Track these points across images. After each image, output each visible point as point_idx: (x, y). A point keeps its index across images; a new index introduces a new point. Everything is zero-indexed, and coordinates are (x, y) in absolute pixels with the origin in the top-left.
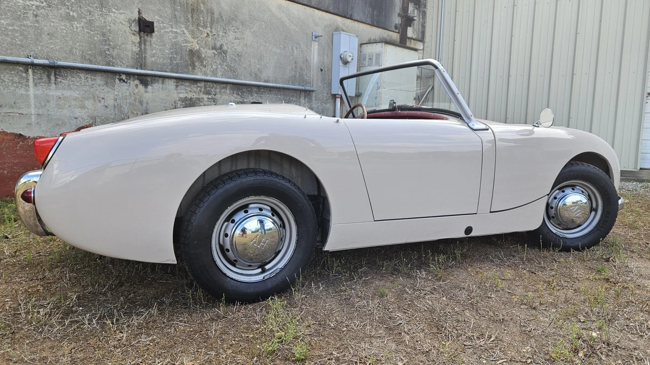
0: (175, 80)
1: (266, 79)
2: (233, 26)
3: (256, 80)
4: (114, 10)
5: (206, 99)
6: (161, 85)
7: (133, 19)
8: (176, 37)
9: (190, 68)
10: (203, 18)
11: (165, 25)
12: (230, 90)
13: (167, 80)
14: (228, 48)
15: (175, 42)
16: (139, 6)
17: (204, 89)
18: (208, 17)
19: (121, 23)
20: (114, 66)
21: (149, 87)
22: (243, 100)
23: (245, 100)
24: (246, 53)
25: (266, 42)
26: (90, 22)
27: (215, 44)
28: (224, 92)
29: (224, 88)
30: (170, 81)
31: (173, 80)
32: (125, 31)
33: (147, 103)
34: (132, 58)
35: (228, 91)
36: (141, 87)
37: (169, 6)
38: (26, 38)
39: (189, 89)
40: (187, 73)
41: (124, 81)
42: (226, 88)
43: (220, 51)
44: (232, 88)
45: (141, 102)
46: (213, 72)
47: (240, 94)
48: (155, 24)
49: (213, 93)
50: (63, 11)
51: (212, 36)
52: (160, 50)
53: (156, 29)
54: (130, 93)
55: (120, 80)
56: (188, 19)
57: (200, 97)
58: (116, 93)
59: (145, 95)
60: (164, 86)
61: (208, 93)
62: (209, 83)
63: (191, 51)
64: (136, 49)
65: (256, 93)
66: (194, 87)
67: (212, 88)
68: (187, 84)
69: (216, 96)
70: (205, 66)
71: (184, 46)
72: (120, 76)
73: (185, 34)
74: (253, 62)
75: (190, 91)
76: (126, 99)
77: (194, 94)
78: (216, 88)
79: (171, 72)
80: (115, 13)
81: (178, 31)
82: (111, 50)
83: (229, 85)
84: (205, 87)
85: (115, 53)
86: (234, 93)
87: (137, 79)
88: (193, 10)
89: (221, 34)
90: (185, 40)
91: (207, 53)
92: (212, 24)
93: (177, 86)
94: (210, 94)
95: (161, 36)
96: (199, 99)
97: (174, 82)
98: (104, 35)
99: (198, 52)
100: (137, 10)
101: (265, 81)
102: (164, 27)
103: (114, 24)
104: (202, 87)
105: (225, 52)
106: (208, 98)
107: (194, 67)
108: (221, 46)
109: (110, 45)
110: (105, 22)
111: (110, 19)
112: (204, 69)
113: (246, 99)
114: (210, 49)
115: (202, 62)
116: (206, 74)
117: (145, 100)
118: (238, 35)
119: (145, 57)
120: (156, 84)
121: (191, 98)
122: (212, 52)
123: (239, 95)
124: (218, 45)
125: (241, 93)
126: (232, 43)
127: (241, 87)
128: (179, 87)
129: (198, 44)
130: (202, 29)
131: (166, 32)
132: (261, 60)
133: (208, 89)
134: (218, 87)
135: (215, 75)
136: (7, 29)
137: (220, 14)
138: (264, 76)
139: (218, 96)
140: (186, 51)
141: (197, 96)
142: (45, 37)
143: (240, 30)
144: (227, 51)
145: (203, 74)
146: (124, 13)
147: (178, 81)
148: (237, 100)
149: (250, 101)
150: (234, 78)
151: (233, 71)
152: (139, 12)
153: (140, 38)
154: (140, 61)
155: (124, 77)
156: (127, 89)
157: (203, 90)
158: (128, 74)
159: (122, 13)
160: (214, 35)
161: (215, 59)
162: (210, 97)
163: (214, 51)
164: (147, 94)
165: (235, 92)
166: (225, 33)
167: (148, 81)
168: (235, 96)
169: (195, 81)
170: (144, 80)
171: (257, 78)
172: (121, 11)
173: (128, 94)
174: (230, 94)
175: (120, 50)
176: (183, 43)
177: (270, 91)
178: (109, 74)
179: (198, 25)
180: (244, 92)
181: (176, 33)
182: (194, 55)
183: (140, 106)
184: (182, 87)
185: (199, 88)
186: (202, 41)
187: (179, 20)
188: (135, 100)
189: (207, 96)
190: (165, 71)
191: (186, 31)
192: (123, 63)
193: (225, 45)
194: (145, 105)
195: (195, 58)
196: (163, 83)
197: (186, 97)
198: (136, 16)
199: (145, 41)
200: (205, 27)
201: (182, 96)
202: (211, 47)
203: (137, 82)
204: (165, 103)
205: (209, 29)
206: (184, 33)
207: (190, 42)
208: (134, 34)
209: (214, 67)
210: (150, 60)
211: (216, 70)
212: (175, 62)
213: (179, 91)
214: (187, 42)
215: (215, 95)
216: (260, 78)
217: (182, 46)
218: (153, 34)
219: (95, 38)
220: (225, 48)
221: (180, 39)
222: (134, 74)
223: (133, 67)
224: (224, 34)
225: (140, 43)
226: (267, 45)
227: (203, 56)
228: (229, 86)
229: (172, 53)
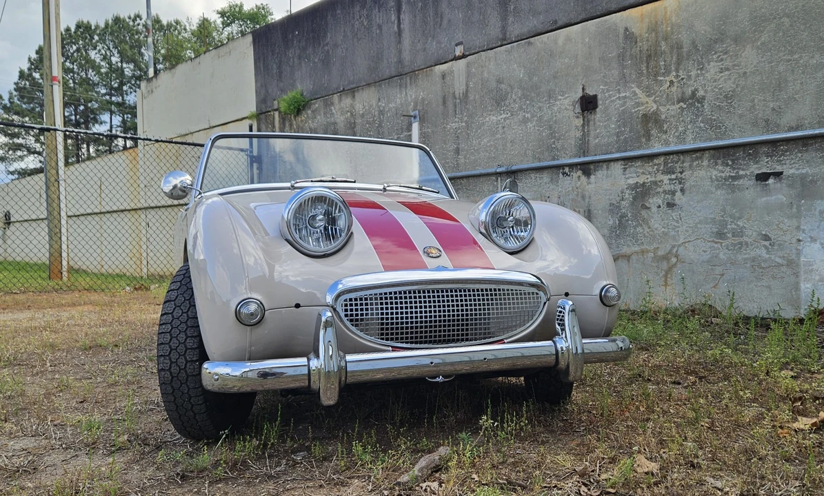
0: (623, 162)
1: (794, 124)
2: (716, 53)
3: (768, 132)
4: (560, 97)
5: (666, 181)
6: (605, 172)
7: (577, 100)
8: (625, 103)
9: (644, 140)
10: (665, 61)
11: (611, 93)
12: (709, 161)
13: (612, 163)
14: (706, 91)
15: (623, 110)
16: (583, 83)
17: (664, 166)
18: (672, 57)
19: (566, 109)
20: (558, 159)
21: (592, 177)
22: (738, 172)
23: (741, 173)
24: (743, 88)
25: (792, 53)
26: (540, 118)
27: (683, 93)
28: (698, 165)
29: (697, 158)
30: (616, 164)
31: (620, 163)
32: (569, 117)
33: (590, 197)
34: (575, 146)
35: (705, 163)
36: (583, 178)
37: (616, 66)
38: (497, 150)
39: (641, 171)
40: (639, 148)
41: (567, 175)
42: (701, 158)
43: (693, 101)
44: (713, 157)
45: (583, 197)
46: (678, 137)
47: (730, 163)
48: (599, 97)
49: (679, 170)
50: (521, 114)
51: (679, 82)
52: (605, 127)
53: (600, 102)
54: (573, 187)
55: (564, 174)
56: (641, 74)
57: (658, 179)
58: (560, 189)
59: (587, 187)
60: (609, 172)
61: (670, 171)
62: (671, 157)
63: (645, 115)
64: (579, 134)
65: (767, 157)
66: (649, 167)
67: (677, 162)
68: (639, 163)
69: (683, 175)
70: (666, 132)
71: (635, 112)
72: (564, 169)
73: (637, 95)
74: (759, 100)
75: (643, 173)
76: (569, 195)
77: (649, 176)
78: (683, 162)
79: (617, 152)
80: (560, 99)
81: (628, 94)
82: (556, 142)
83: (707, 152)
84: (666, 163)
85: (559, 145)
86: (716, 164)
87: (580, 169)
88: (649, 56)
89: (693, 73)
90: (636, 103)
91: (670, 110)
92: (678, 63)
93: (625, 169)
94: (674, 173)
95: (607, 108)
96: (655, 183)
97: (621, 165)
98: (550, 127)
99: (656, 113)
100: (581, 87)
101: (791, 129)
102: (610, 96)
103: (559, 113)
104: (660, 164)
105: (701, 100)
106: (670, 179)
107: (648, 136)
108: (694, 94)
109: (555, 137)
110: (552, 114)
111: (556, 109)
112: (664, 137)
113: (743, 170)
114: (674, 104)
115: (661, 127)
116: (667, 143)
117: (587, 194)
118: (728, 63)
119: (588, 140)
120: (600, 172)
121: (644, 183)
122: (678, 106)
123: (727, 165)
124: (689, 91)
125: (733, 160)
126: (715, 81)
127: (732, 151)
128: (628, 169)
129: (655, 102)
130: (662, 78)
131: (612, 101)
132: (780, 91)
133: (669, 165)
134: (688, 158)
135: (683, 141)
136: (487, 146)
137: (693, 43)
138: (788, 118)
139: (687, 173)
140: (638, 118)
141: (653, 179)
142: (509, 145)
143: (731, 54)
144: (703, 98)
145: (662, 145)
146: (569, 96)
147: (626, 162)
148: (723, 175)
149: (752, 172)
150: (717, 139)
151: (715, 126)
152: (583, 89)
153: (584, 120)
154: (583, 148)
155: (567, 170)
156: (570, 183)
157: (662, 168)
158: (571, 166)
159: (567, 97)
160: (683, 79)
161: (682, 116)
162: (673, 176)
163: (682, 104)
164: (590, 186)
165: (719, 162)
166: (702, 69)
167: (591, 169)
168: (720, 168)
169: (651, 157)
170: (586, 169)
171: (768, 125)
172: (566, 95)
173: (570, 189)
174: (708, 166)
175: (564, 139)
176: (634, 108)
177: (805, 145)
178: (554, 169)
179: (656, 75)
180: (738, 159)
181: (625, 97)
182: (650, 121)
183: (582, 202)
184: (632, 169)
185: (656, 167)
186: (662, 96)
187: (628, 79)
188: (577, 195)
189: (669, 177)
190: (611, 153)
191: (638, 91)
192: (567, 154)
193: (700, 88)
194: (587, 200)
195: (650, 125)
196: (608, 168)
197: (637, 183)
198: (580, 94)
199: (588, 121)
200: (668, 72)
201: (631, 181)
202: (675, 100)
203: (580, 173)
204: (611, 194)
205: (674, 73)
206: (635, 94)
207: (643, 104)
208: (578, 117)
209: (680, 129)
210: (593, 142)
211: (684, 133)
212: (622, 138)
213: (627, 176)
214: (638, 104)
215: (681, 173)
216: (778, 126)
217: (632, 114)
218: (597, 110)
219: (544, 134)
220: (701, 93)
221: (630, 103)
222: (576, 165)
223: (575, 156)
224: (699, 72)
225: (583, 126)
226: (796, 56)
227: (663, 117)
228: (707, 154)
229: (619, 127)
